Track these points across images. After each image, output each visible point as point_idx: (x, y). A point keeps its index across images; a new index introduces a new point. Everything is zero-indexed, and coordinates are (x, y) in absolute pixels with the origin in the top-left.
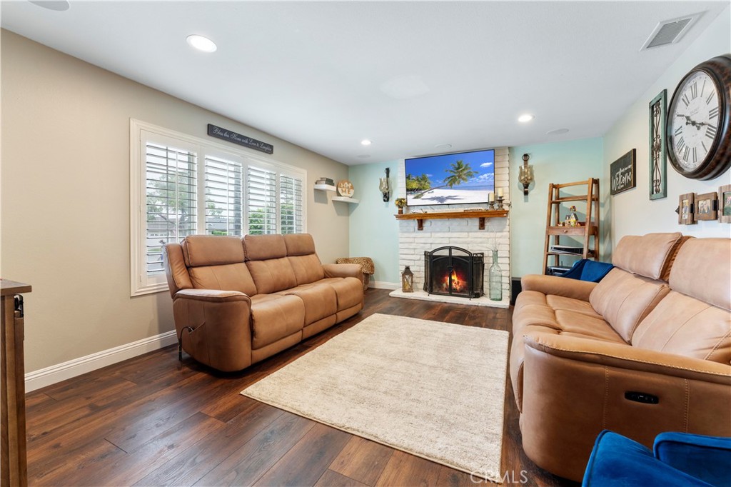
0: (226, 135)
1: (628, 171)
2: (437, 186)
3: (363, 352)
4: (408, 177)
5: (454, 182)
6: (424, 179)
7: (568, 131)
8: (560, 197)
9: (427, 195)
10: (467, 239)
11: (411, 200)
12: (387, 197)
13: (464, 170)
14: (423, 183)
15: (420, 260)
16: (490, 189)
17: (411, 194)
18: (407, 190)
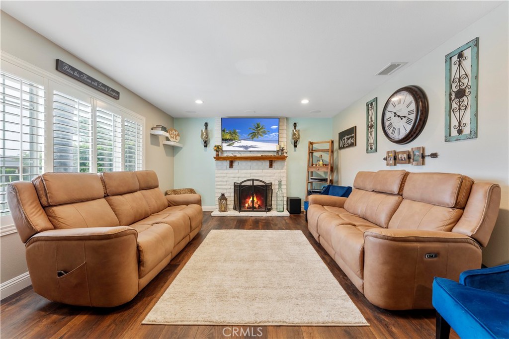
0: (76, 74)
1: (352, 137)
2: (244, 138)
3: (225, 261)
4: (223, 131)
5: (255, 137)
6: (235, 132)
7: (320, 112)
8: (313, 149)
9: (236, 144)
10: (261, 174)
11: (225, 147)
12: (206, 144)
13: (261, 129)
14: (234, 135)
15: (230, 189)
16: (276, 143)
17: (225, 142)
18: (223, 140)
